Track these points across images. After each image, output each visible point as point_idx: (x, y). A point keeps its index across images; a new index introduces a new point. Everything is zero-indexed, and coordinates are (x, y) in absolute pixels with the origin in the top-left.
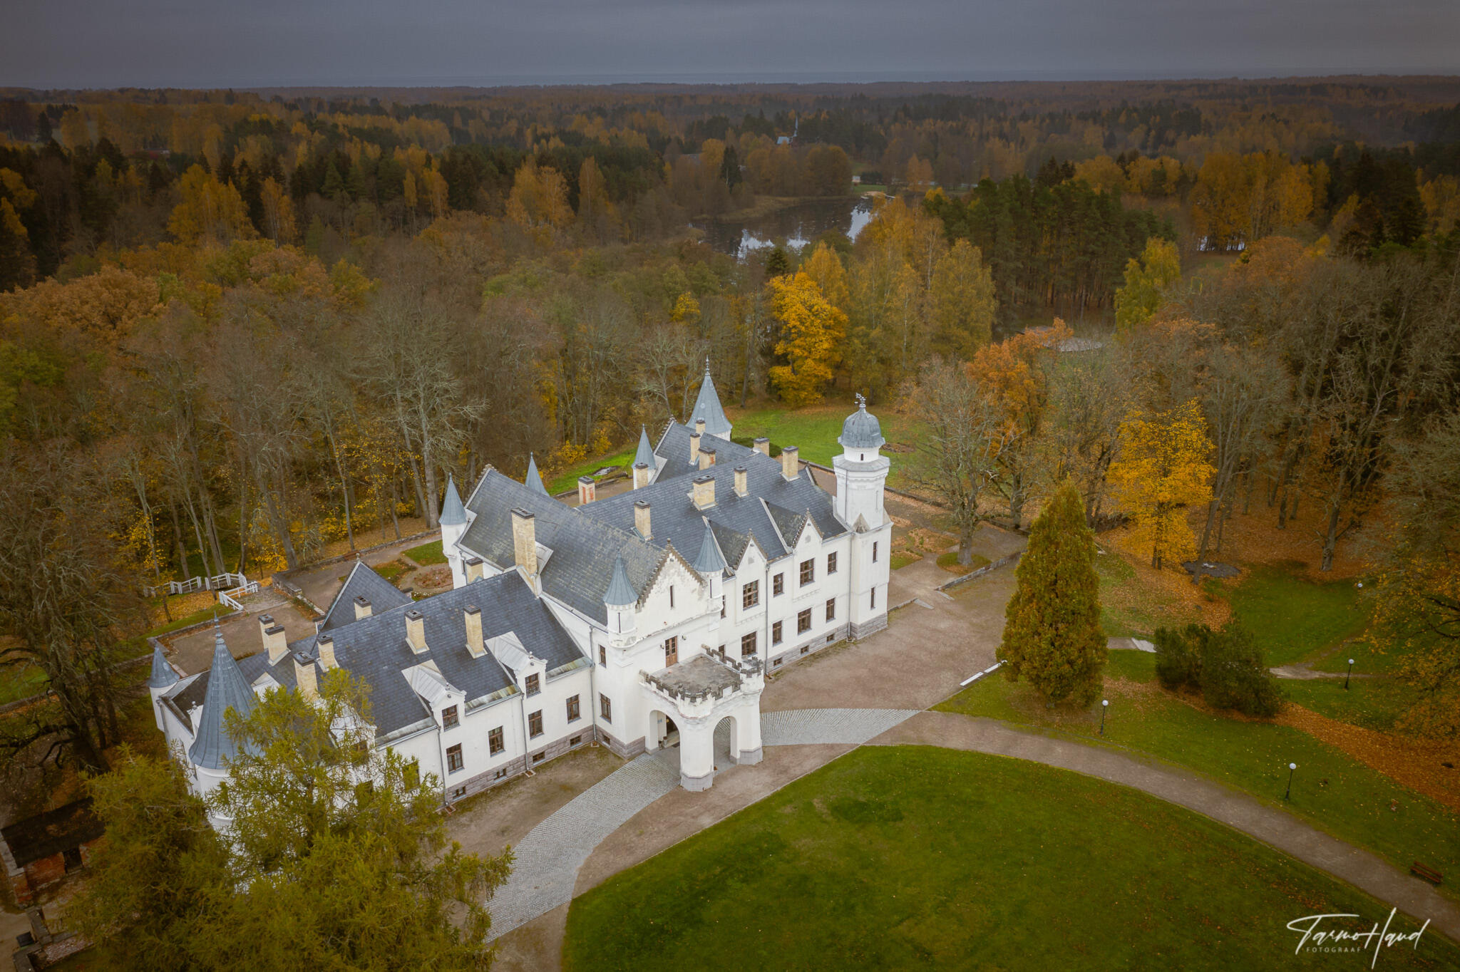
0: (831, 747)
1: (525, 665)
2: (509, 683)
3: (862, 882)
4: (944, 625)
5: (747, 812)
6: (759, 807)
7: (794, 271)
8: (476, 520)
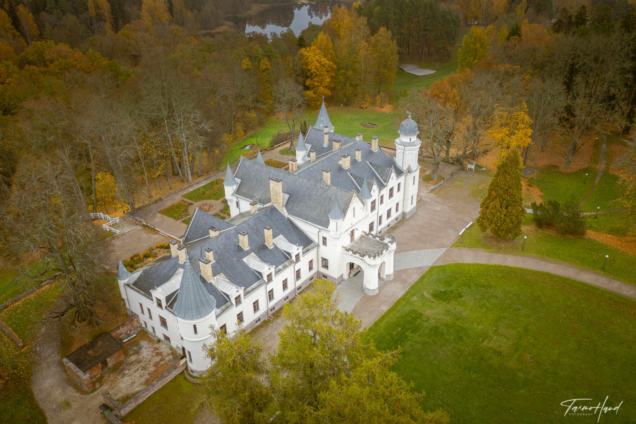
0: (419, 268)
1: (294, 250)
2: (287, 259)
3: (460, 326)
4: (438, 208)
5: (399, 302)
6: (403, 298)
7: (310, 46)
8: (241, 182)
